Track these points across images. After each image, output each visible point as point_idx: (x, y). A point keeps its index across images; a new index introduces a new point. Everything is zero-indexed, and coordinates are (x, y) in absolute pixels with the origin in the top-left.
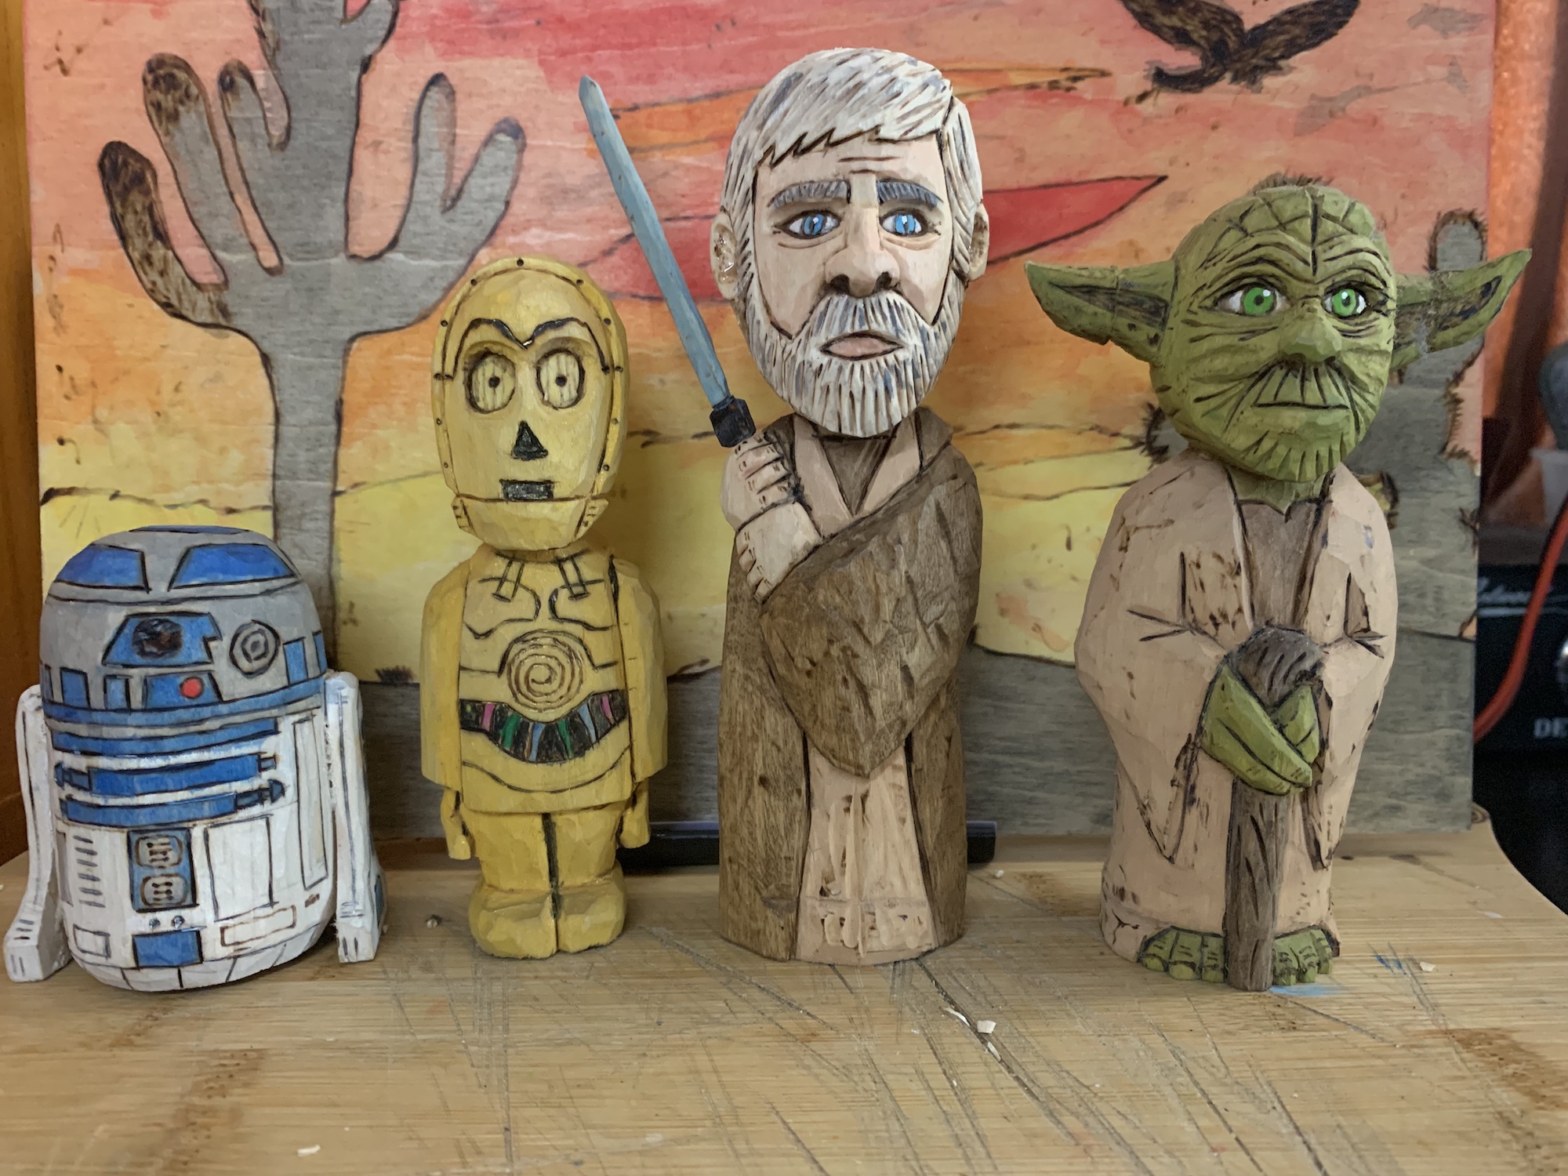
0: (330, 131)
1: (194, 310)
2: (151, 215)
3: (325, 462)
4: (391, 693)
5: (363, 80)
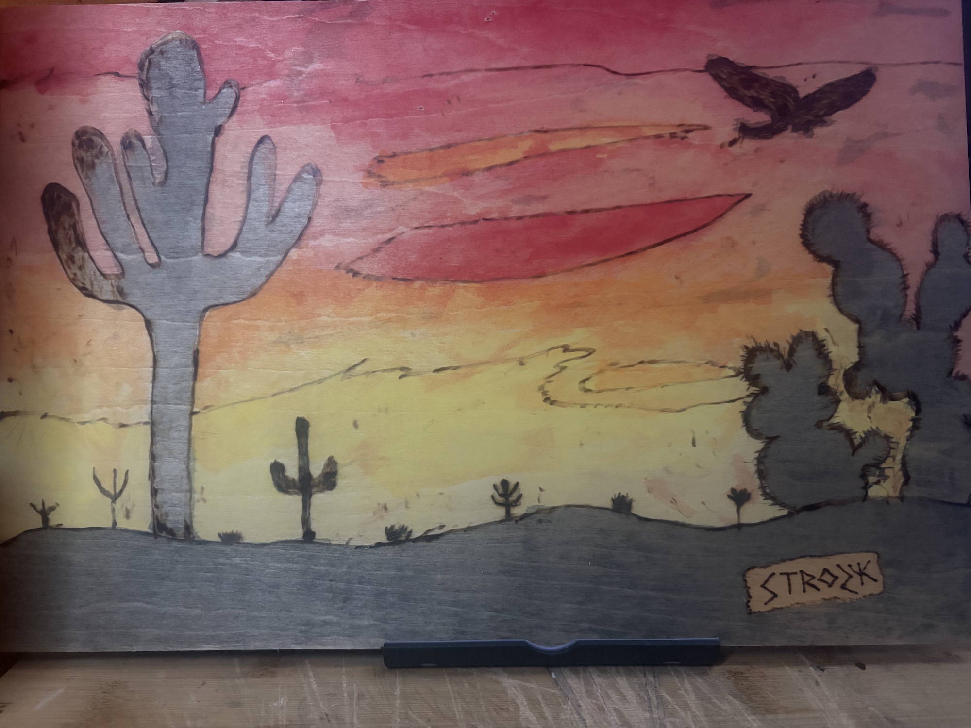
0: (193, 174)
1: (101, 292)
2: (75, 231)
3: (186, 392)
4: (228, 549)
5: (216, 141)
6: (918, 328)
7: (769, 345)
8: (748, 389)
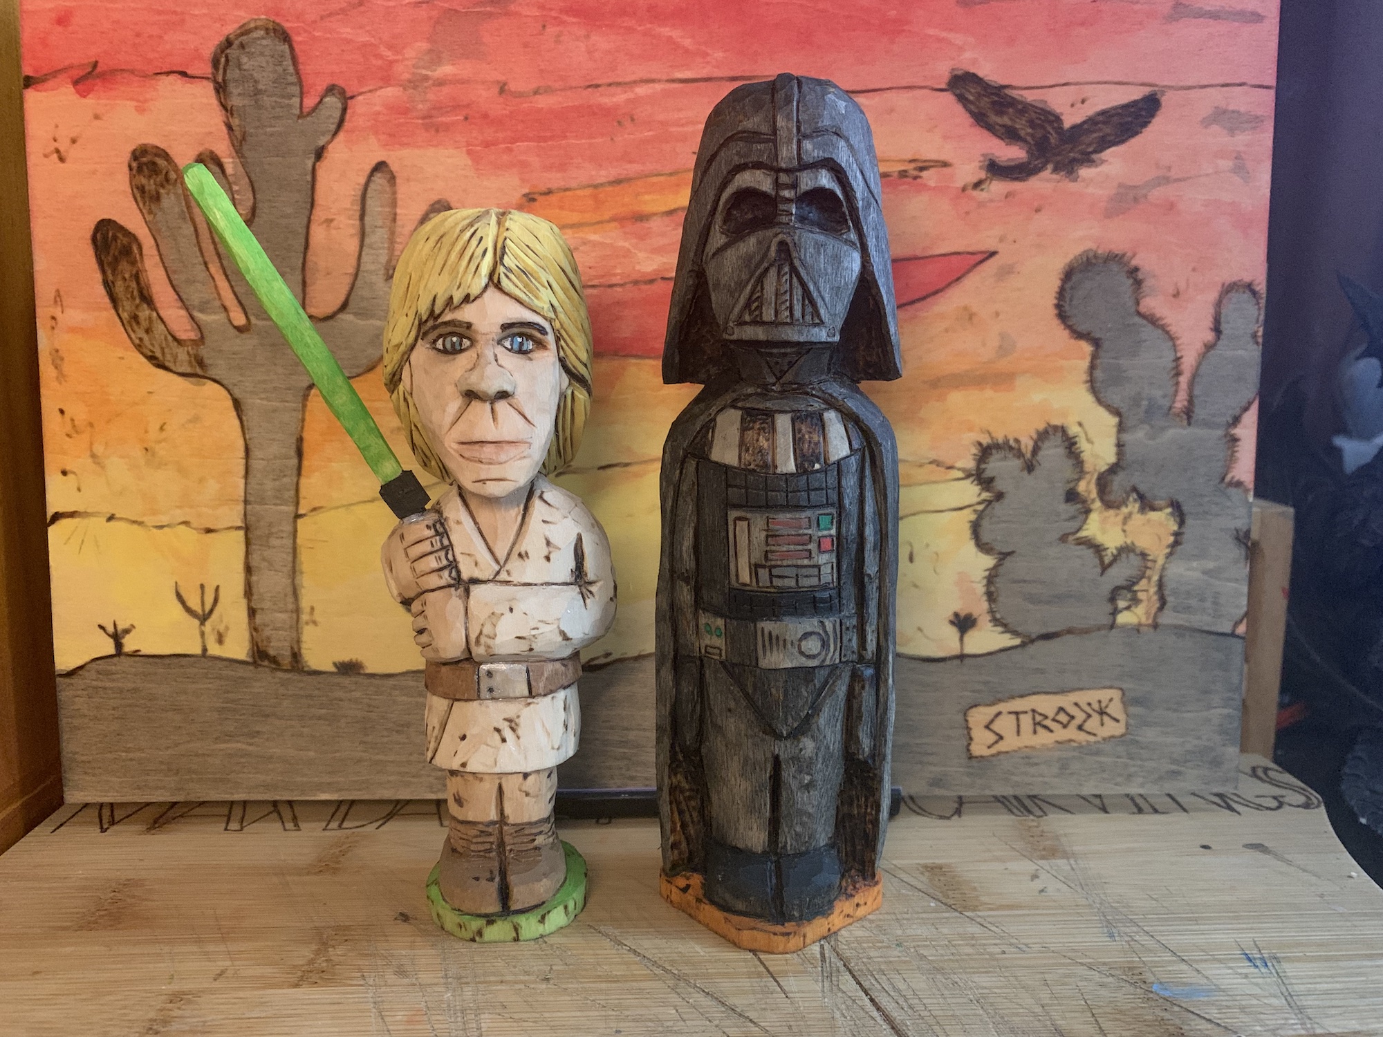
0: (289, 210)
1: (175, 362)
2: (138, 283)
3: (289, 490)
4: (346, 681)
5: (317, 166)
6: (1189, 424)
7: (1008, 441)
8: (980, 495)
